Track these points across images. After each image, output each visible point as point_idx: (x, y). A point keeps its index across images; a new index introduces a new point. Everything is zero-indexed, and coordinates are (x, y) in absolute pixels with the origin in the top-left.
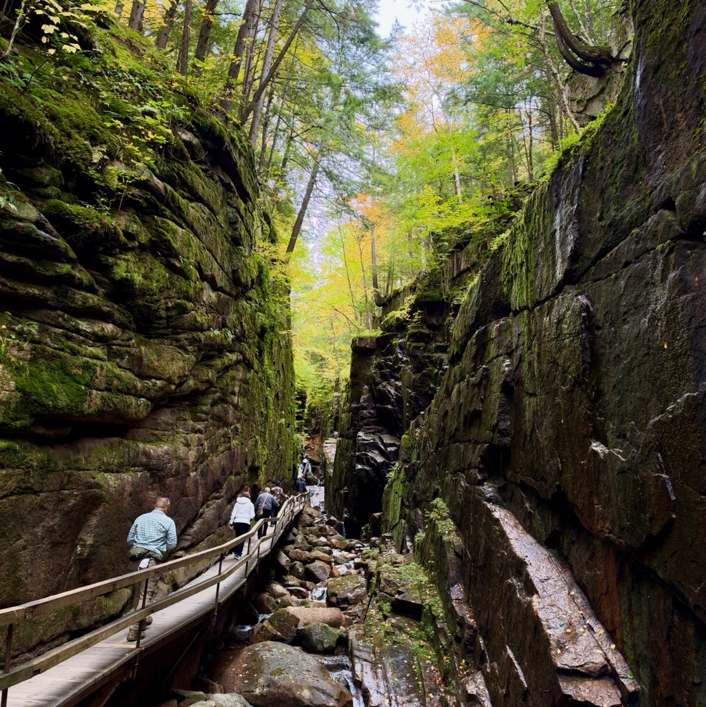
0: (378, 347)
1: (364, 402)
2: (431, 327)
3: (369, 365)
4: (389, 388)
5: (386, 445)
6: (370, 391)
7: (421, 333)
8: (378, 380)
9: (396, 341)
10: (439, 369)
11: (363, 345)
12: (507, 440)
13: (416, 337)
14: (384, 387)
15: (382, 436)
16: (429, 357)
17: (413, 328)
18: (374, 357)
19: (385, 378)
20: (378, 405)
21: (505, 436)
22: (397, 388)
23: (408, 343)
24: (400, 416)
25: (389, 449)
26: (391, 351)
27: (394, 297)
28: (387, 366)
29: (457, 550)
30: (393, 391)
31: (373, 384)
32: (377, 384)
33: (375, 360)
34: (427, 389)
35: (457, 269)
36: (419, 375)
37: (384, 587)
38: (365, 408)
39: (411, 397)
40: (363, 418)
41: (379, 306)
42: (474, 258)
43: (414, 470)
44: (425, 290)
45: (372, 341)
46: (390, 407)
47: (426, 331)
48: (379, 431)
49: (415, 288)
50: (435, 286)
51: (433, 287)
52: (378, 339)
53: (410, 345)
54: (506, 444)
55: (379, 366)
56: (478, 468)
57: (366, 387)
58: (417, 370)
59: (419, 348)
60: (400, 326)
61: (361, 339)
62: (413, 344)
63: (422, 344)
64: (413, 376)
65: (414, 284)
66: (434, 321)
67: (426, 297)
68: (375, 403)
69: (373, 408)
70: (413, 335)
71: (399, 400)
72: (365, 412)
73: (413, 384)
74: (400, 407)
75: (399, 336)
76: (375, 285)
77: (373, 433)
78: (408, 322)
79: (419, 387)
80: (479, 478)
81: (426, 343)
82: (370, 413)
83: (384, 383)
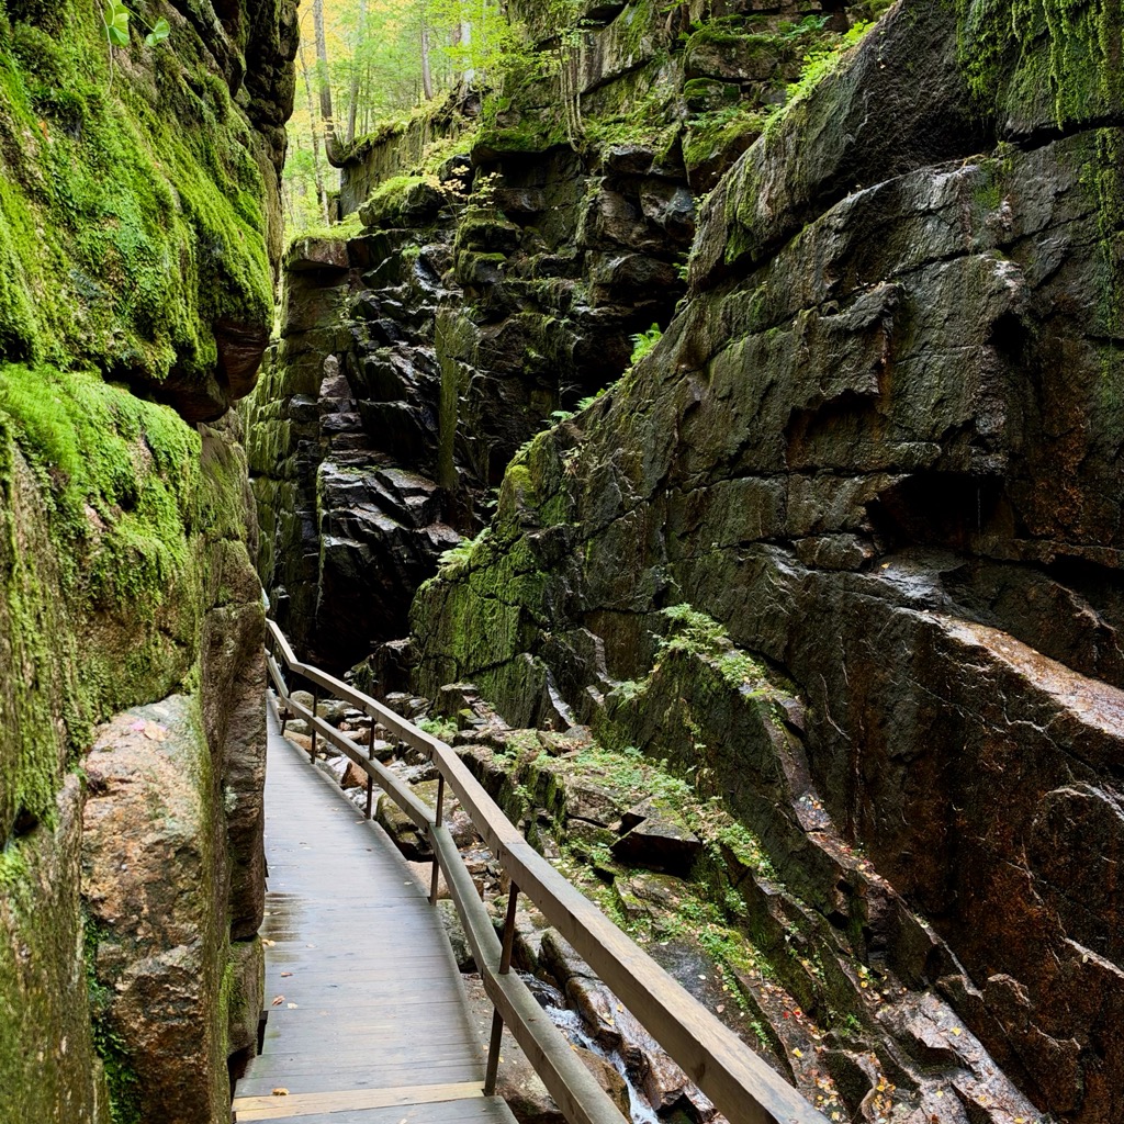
0: (352, 264)
1: (329, 394)
2: (515, 215)
3: (333, 307)
4: (398, 360)
5: (397, 492)
6: (343, 368)
7: (495, 229)
8: (365, 342)
9: (410, 250)
10: (562, 315)
11: (319, 256)
12: (994, 462)
13: (481, 238)
14: (386, 359)
15: (385, 473)
16: (517, 287)
17: (475, 215)
18: (345, 287)
19: (381, 337)
20: (368, 402)
21: (989, 452)
22: (420, 362)
23: (464, 252)
24: (431, 427)
25: (409, 501)
26: (397, 271)
27: (380, 143)
28: (387, 310)
29: (793, 720)
30: (409, 369)
31: (350, 352)
32: (363, 352)
33: (350, 297)
34: (519, 362)
35: (589, 72)
36: (497, 331)
37: (577, 808)
38: (334, 409)
39: (477, 381)
40: (329, 432)
41: (336, 165)
42: (645, 44)
43: (562, 544)
44: (499, 124)
45: (338, 248)
46: (403, 405)
47: (503, 224)
48: (371, 462)
49: (448, 121)
50: (523, 114)
51: (518, 117)
52: (352, 245)
53: (469, 258)
54: (992, 473)
55: (362, 310)
56: (857, 531)
57: (331, 358)
58: (490, 317)
59: (493, 264)
60: (427, 211)
61: (314, 242)
62: (479, 256)
63: (498, 256)
64: (479, 333)
65: (442, 111)
66: (524, 201)
67: (505, 140)
68: (356, 396)
69: (353, 409)
70: (474, 235)
71: (430, 391)
72: (334, 417)
73: (481, 352)
74: (430, 406)
75: (418, 237)
76: (327, 112)
77: (360, 466)
78: (460, 200)
79: (498, 357)
80: (865, 554)
81: (508, 254)
82: (347, 420)
83: (383, 351)
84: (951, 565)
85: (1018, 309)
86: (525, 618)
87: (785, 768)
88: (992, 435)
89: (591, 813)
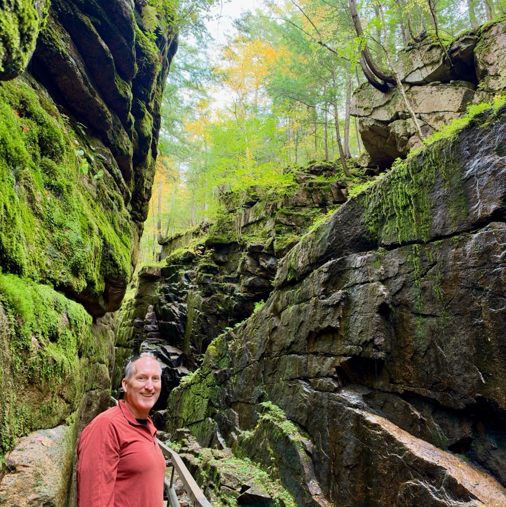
0: (162, 276)
1: (148, 318)
2: (218, 262)
3: (154, 289)
4: (173, 307)
5: (168, 354)
6: (154, 310)
7: (211, 266)
8: (163, 301)
9: (182, 272)
10: (231, 295)
11: (151, 272)
12: (381, 355)
13: (206, 269)
14: (170, 307)
15: (165, 347)
16: (217, 285)
17: (205, 262)
18: (159, 283)
19: (169, 299)
20: (161, 322)
21: (379, 351)
22: (181, 308)
23: (200, 273)
24: (183, 331)
25: (172, 357)
26: (176, 278)
27: (175, 239)
28: (172, 291)
29: (308, 449)
30: (177, 311)
31: (157, 304)
32: (162, 304)
33: (160, 286)
34: (215, 310)
35: (245, 221)
36: (208, 299)
37: (225, 481)
38: (149, 323)
39: (200, 316)
40: (147, 332)
41: (160, 244)
42: (263, 214)
43: (226, 376)
44: (215, 234)
45: (158, 270)
46: (174, 323)
47: (214, 265)
48: (160, 343)
49: (198, 233)
50: (223, 232)
51: (221, 233)
52: (163, 270)
53: (201, 275)
54: (380, 359)
55: (164, 290)
56: (332, 377)
57: (151, 306)
58: (207, 294)
59: (209, 277)
60: (189, 260)
61: (150, 268)
62: (205, 275)
63: (211, 275)
64: (203, 300)
65: (197, 230)
66: (221, 258)
67: (216, 239)
68: (157, 319)
69: (156, 324)
70: (204, 268)
71: (184, 319)
72: (149, 326)
73: (203, 306)
74: (183, 324)
75: (185, 268)
76: (159, 228)
77: (156, 344)
78: (200, 257)
79: (208, 308)
80: (336, 386)
81: (214, 274)
82: (154, 328)
83: (169, 304)
84: (367, 392)
85: (387, 302)
86: (210, 403)
87: (305, 469)
88: (380, 345)
89: (229, 484)
